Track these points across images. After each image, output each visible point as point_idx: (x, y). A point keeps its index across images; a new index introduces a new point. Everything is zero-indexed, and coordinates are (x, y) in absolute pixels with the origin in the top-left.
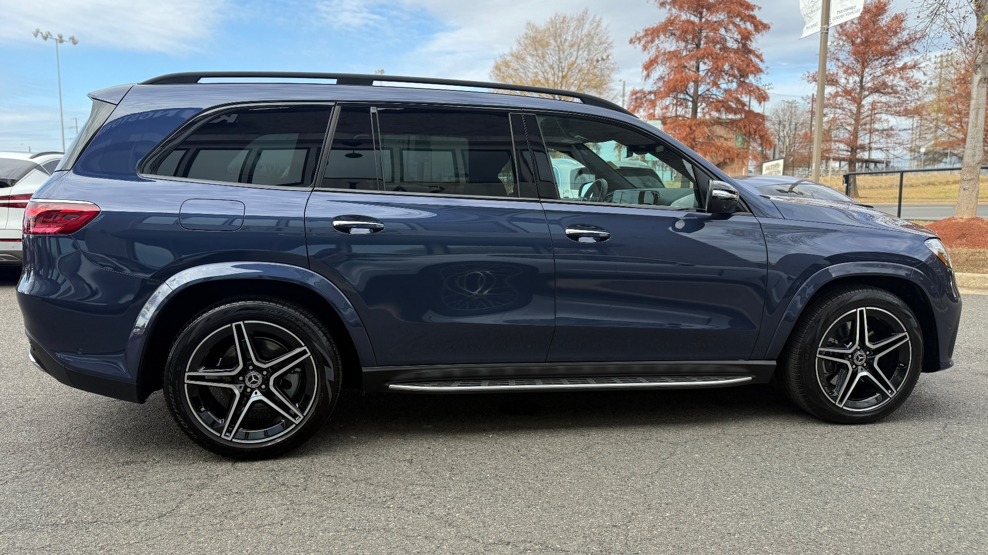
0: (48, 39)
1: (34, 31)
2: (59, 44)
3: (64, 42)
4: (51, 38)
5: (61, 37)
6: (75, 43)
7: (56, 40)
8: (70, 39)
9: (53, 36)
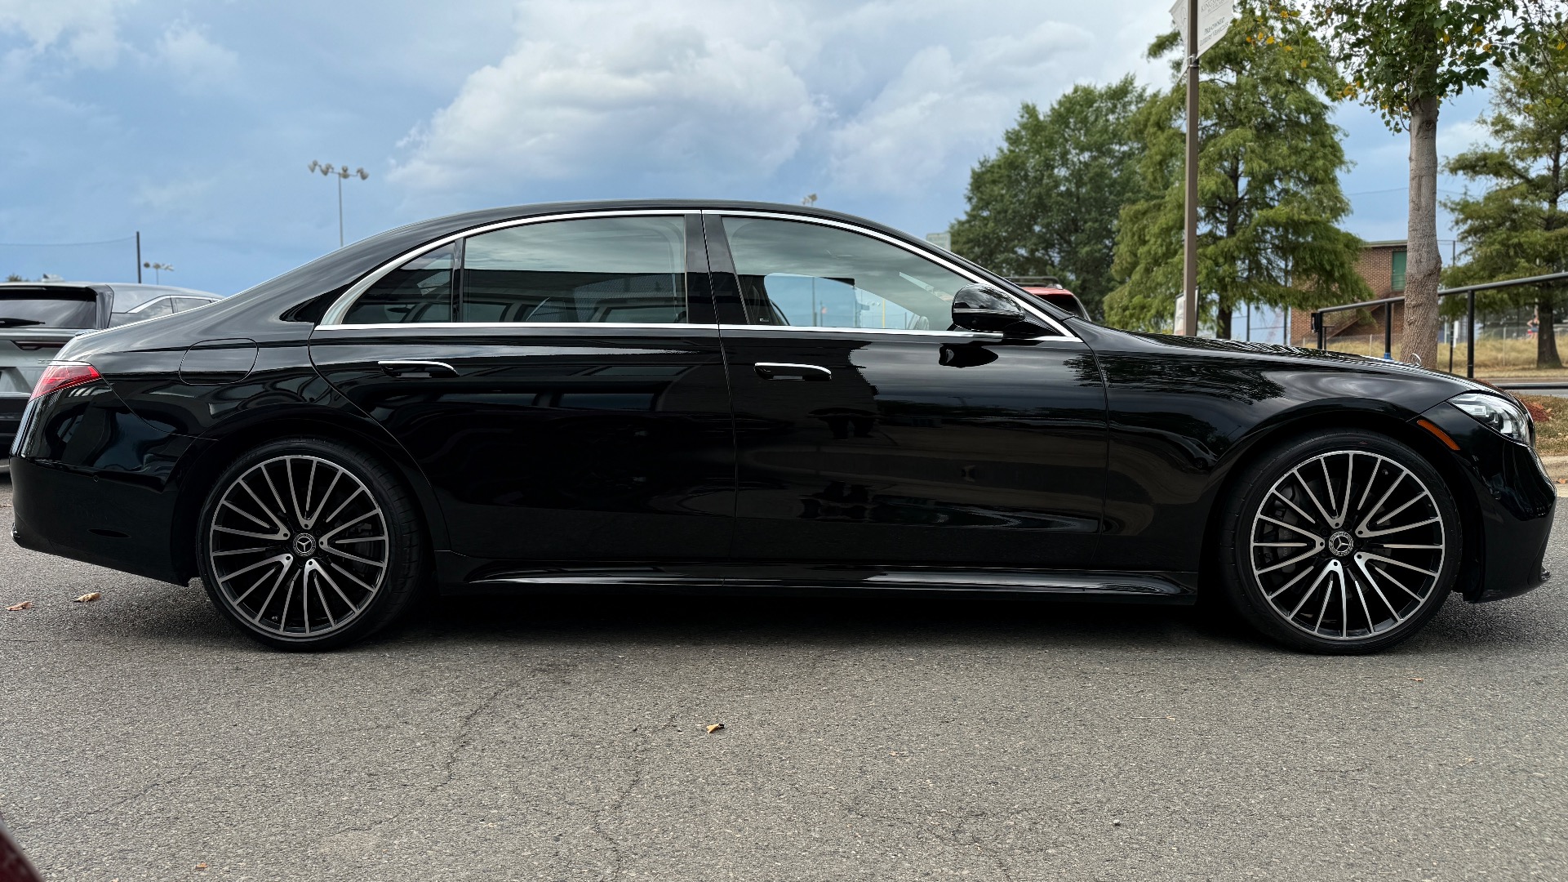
0: (329, 174)
1: (311, 163)
2: (342, 179)
3: (351, 178)
4: (333, 172)
5: (345, 170)
6: (364, 177)
7: (339, 174)
8: (358, 171)
9: (335, 170)
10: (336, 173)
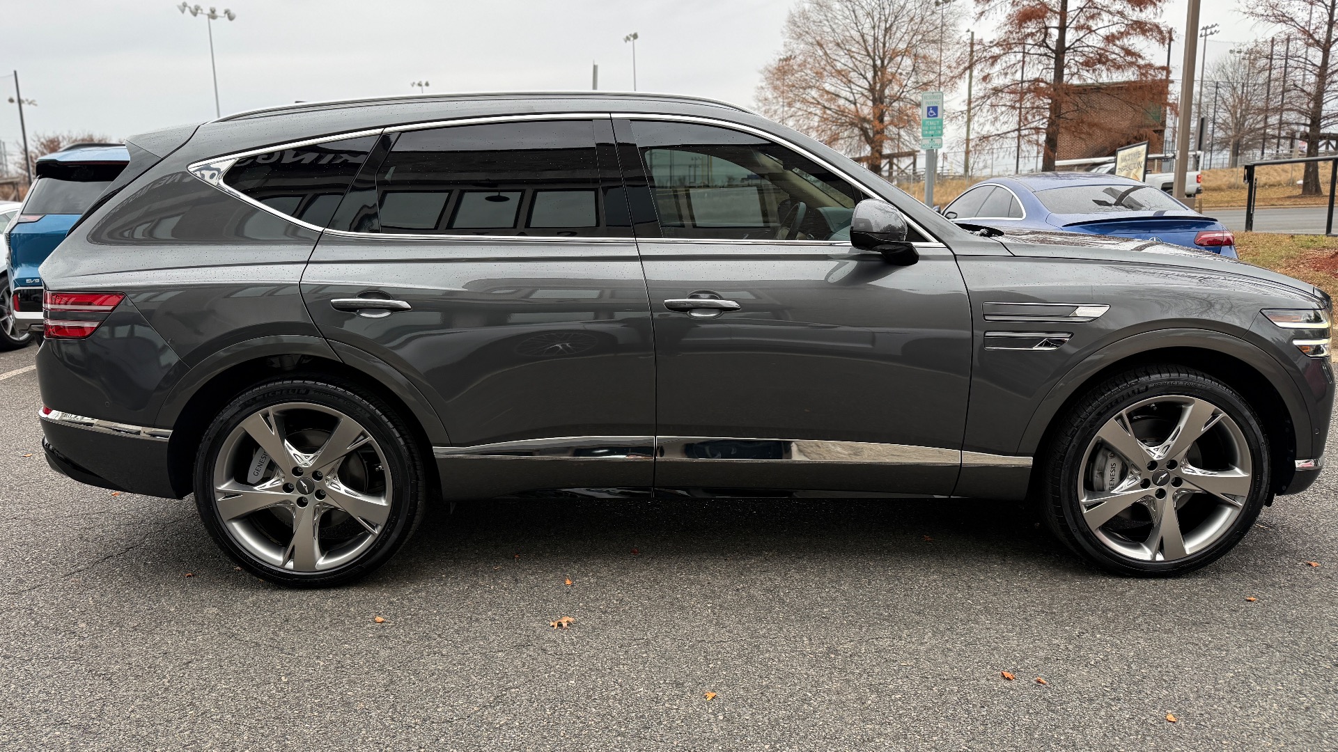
0: (198, 15)
1: (181, 4)
2: (211, 20)
3: (219, 19)
4: (202, 13)
5: (213, 11)
6: (231, 18)
7: (208, 15)
8: (225, 12)
10: (205, 14)
